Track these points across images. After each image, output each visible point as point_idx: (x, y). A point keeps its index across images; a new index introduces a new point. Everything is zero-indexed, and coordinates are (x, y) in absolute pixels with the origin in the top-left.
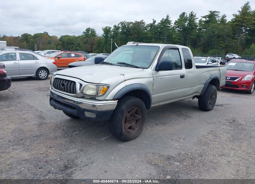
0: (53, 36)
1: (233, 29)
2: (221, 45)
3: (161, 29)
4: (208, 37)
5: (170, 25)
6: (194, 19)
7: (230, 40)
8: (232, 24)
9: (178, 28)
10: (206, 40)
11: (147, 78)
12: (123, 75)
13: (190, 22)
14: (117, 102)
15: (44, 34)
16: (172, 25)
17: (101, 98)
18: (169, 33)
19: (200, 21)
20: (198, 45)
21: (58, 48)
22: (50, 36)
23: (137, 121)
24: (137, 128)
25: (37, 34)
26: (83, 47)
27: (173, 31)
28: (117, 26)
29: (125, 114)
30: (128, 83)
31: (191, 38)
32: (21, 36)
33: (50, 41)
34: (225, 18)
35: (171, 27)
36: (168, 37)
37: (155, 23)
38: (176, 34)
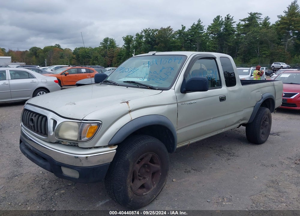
0: (66, 49)
1: (278, 33)
2: (264, 52)
3: (191, 37)
4: (248, 44)
5: (202, 31)
6: (231, 23)
7: (275, 47)
8: (277, 27)
9: (213, 34)
10: (247, 46)
11: (167, 106)
12: (127, 102)
13: (226, 27)
14: (116, 149)
15: (55, 47)
16: (205, 31)
17: (86, 145)
18: (202, 41)
19: (238, 25)
20: (237, 54)
21: (72, 63)
22: (63, 49)
23: (153, 174)
24: (153, 186)
25: (48, 47)
26: (100, 60)
27: (207, 38)
28: (140, 34)
29: (131, 168)
30: (135, 115)
31: (229, 46)
32: (29, 50)
33: (63, 54)
34: (268, 21)
35: (204, 33)
36: (201, 45)
37: (184, 29)
38: (210, 41)
